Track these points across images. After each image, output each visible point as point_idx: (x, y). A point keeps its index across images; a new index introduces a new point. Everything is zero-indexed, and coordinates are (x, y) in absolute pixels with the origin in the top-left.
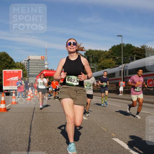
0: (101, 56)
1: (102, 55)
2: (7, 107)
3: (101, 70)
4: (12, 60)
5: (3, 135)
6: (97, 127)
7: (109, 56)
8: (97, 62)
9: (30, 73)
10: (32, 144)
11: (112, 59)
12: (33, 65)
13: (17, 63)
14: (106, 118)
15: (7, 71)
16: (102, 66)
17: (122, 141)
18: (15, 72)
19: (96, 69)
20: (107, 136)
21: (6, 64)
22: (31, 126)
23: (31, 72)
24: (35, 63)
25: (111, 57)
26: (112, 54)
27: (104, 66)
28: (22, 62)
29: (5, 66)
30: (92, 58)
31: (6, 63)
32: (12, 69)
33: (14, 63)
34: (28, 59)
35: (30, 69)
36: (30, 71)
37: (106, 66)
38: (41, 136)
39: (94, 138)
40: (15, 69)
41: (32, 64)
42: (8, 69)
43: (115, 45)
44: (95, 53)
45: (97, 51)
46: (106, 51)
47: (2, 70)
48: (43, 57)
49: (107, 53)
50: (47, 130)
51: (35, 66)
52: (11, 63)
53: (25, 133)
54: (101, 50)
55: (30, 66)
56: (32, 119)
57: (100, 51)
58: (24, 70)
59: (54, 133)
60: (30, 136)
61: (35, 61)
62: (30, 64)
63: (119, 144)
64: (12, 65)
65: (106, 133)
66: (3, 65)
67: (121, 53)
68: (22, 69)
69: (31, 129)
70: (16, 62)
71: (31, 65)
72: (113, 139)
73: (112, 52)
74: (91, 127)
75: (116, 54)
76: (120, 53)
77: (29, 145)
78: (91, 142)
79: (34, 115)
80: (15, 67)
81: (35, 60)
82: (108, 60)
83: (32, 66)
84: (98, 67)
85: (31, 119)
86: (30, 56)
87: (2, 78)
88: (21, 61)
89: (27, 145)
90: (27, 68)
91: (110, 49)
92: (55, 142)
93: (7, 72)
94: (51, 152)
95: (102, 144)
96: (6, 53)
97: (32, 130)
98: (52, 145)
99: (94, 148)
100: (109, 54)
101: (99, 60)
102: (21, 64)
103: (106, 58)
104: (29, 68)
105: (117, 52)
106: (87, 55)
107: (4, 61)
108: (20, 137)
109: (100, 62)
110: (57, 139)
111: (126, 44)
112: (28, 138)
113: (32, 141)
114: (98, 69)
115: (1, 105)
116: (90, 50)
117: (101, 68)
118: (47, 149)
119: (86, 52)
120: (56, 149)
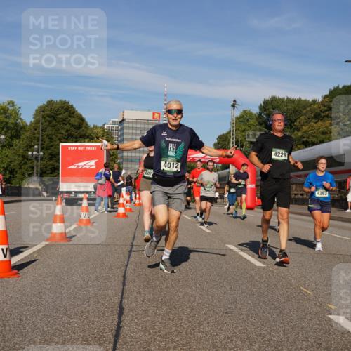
0: (301, 114)
1: (304, 112)
3: (299, 149)
4: (82, 120)
5: (58, 295)
6: (289, 286)
7: (322, 114)
8: (291, 128)
9: (125, 154)
10: (126, 319)
11: (330, 122)
12: (132, 134)
13: (95, 127)
14: (312, 264)
15: (70, 146)
16: (305, 139)
18: (91, 148)
20: (315, 309)
21: (67, 131)
22: (124, 277)
24: (136, 128)
25: (327, 116)
26: (329, 109)
27: (308, 138)
28: (105, 127)
29: (67, 134)
31: (67, 127)
32: (81, 142)
33: (87, 127)
34: (122, 119)
37: (314, 140)
38: (149, 300)
39: (281, 312)
40: (88, 142)
41: (130, 131)
42: (72, 142)
43: (338, 87)
44: (287, 106)
45: (291, 101)
46: (314, 102)
47: (58, 145)
48: (156, 115)
49: (316, 106)
50: (164, 287)
51: (138, 137)
52: (79, 127)
53: (110, 293)
54: (303, 98)
55: (125, 137)
56: (128, 260)
57: (300, 100)
59: (181, 295)
60: (121, 301)
61: (136, 123)
62: (125, 131)
63: (345, 329)
64: (83, 133)
65: (313, 303)
66: (61, 133)
69: (124, 284)
70: (92, 126)
71: (128, 134)
72: (332, 317)
77: (119, 322)
78: (274, 321)
80: (91, 139)
81: (137, 121)
82: (320, 123)
83: (130, 137)
85: (126, 262)
86: (125, 111)
87: (57, 164)
88: (104, 125)
89: (113, 320)
91: (325, 97)
92: (184, 318)
93: (69, 148)
94: (172, 341)
95: (302, 328)
96: (68, 103)
97: (126, 287)
98: (177, 324)
100: (322, 108)
101: (295, 123)
102: (104, 131)
103: (313, 118)
104: (122, 140)
106: (265, 110)
107: (64, 122)
108: (98, 302)
109: (298, 130)
110: (189, 310)
112: (118, 305)
113: (126, 312)
116: (274, 99)
117: (300, 144)
118: (163, 333)
119: (264, 103)
120: (184, 334)
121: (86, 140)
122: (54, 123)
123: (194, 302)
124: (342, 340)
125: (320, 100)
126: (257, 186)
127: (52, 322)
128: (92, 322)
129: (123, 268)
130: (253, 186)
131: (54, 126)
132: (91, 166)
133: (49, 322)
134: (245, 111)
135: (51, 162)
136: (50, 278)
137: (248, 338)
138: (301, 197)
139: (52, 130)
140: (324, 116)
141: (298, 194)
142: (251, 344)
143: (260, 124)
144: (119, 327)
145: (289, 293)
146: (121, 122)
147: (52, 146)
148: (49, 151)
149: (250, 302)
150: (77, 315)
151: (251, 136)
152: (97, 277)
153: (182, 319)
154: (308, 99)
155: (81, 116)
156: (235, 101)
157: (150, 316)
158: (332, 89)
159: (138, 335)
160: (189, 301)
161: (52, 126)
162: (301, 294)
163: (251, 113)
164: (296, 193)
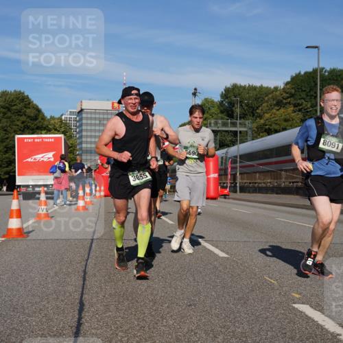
0: (263, 101)
1: (266, 98)
2: (25, 226)
3: (262, 137)
4: (39, 111)
6: (253, 276)
8: (253, 115)
9: (84, 145)
10: (87, 315)
11: (292, 109)
12: (91, 124)
13: (52, 118)
14: (277, 254)
15: (26, 138)
16: (267, 127)
17: (319, 311)
18: (46, 140)
19: (250, 133)
21: (23, 122)
22: (85, 272)
23: (87, 143)
24: (95, 119)
25: (289, 103)
26: (292, 96)
27: (271, 125)
28: (63, 118)
29: (22, 125)
30: (241, 105)
31: (23, 118)
32: (38, 134)
33: (44, 118)
34: (79, 109)
35: (84, 133)
36: (84, 139)
37: (277, 127)
38: (110, 295)
40: (46, 133)
41: (89, 122)
42: (29, 134)
43: (300, 73)
44: (248, 93)
45: (253, 88)
46: (276, 89)
47: (14, 137)
48: (116, 105)
49: (278, 92)
50: (125, 281)
51: (97, 128)
52: (35, 118)
53: (70, 288)
55: (84, 127)
56: (89, 255)
57: (261, 87)
58: (69, 137)
59: (143, 288)
60: (82, 297)
61: (95, 113)
62: (84, 121)
63: (310, 318)
64: (40, 125)
65: (278, 292)
66: (16, 125)
67: (316, 93)
68: (64, 133)
69: (84, 279)
70: (49, 117)
71: (87, 124)
72: (296, 306)
73: (293, 91)
74: (239, 275)
75: (303, 95)
76: (312, 93)
77: (80, 319)
78: (238, 312)
79: (93, 245)
80: (49, 131)
81: (95, 111)
82: (282, 110)
83: (89, 128)
84: (256, 130)
85: (86, 256)
86: (83, 101)
88: (62, 115)
89: (73, 316)
90: (78, 133)
91: (287, 83)
92: (146, 312)
93: (25, 140)
94: (135, 336)
96: (23, 93)
97: (87, 282)
98: (139, 319)
99: (246, 327)
100: (284, 94)
101: (257, 111)
102: (61, 121)
103: (275, 105)
104: (81, 131)
105: (305, 91)
106: (227, 98)
107: (19, 113)
108: (58, 298)
109: (260, 117)
110: (151, 304)
111: (328, 69)
112: (78, 301)
113: (86, 308)
114: (255, 135)
115: (11, 220)
116: (235, 87)
117: (262, 132)
118: (125, 328)
119: (225, 91)
120: (147, 329)
121: (43, 132)
122: (9, 114)
123: (156, 295)
124: (306, 329)
125: (282, 87)
126: (219, 175)
127: (9, 321)
128: (51, 320)
129: (84, 263)
130: (216, 175)
131: (10, 118)
132: (49, 158)
133: (6, 321)
134: (206, 99)
135: (7, 155)
136: (7, 276)
137: (212, 330)
138: (264, 185)
139: (7, 122)
140: (286, 103)
141: (261, 183)
142: (215, 337)
143: (222, 112)
144: (79, 324)
145: (253, 283)
146: (79, 112)
147: (7, 138)
148: (4, 144)
149: (213, 293)
150: (35, 312)
151: (212, 125)
152: (56, 273)
153: (144, 313)
154: (269, 86)
155: (37, 106)
156: (195, 89)
157: (111, 312)
158: (294, 75)
159: (98, 332)
160: (152, 294)
161: (6, 118)
162: (265, 284)
163: (213, 102)
164: (259, 181)
